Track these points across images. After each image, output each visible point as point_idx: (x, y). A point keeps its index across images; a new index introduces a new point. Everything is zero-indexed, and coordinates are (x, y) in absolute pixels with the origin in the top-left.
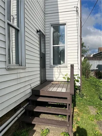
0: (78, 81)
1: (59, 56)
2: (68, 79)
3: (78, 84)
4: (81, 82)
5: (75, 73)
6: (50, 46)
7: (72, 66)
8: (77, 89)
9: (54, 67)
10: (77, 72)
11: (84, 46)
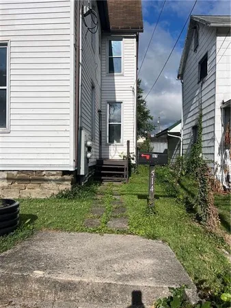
0: (133, 159)
1: (115, 132)
2: (124, 157)
3: (133, 162)
4: (137, 159)
5: (130, 152)
6: (106, 123)
7: (128, 142)
8: (132, 167)
9: (110, 145)
10: (133, 150)
11: (149, 117)
